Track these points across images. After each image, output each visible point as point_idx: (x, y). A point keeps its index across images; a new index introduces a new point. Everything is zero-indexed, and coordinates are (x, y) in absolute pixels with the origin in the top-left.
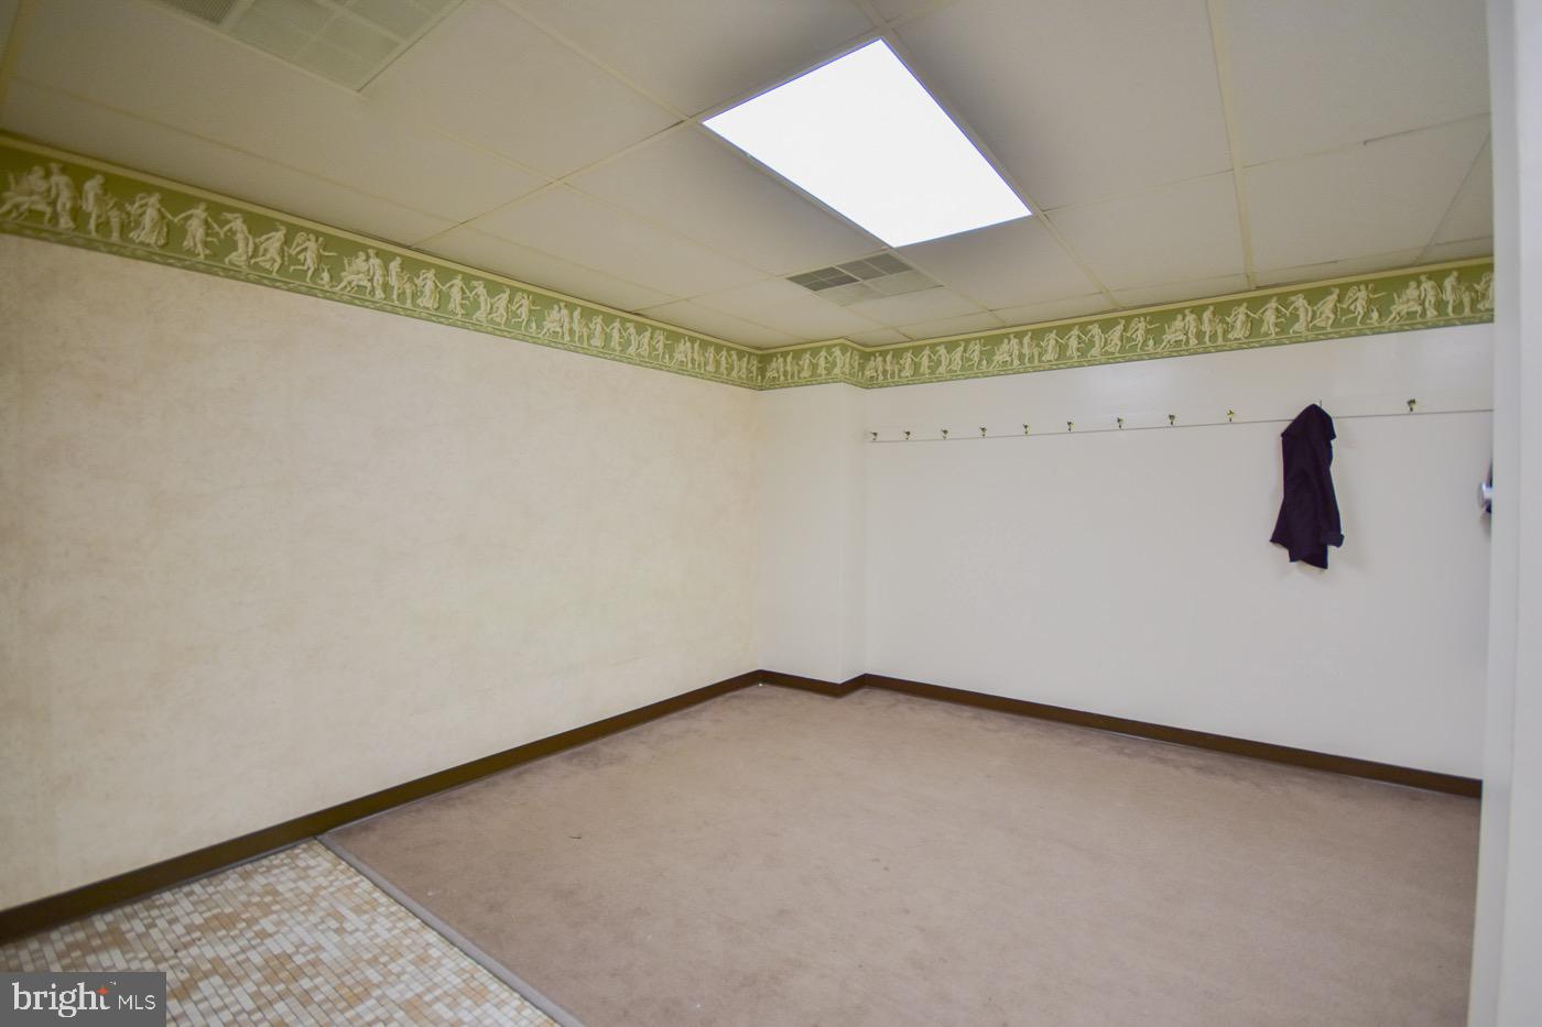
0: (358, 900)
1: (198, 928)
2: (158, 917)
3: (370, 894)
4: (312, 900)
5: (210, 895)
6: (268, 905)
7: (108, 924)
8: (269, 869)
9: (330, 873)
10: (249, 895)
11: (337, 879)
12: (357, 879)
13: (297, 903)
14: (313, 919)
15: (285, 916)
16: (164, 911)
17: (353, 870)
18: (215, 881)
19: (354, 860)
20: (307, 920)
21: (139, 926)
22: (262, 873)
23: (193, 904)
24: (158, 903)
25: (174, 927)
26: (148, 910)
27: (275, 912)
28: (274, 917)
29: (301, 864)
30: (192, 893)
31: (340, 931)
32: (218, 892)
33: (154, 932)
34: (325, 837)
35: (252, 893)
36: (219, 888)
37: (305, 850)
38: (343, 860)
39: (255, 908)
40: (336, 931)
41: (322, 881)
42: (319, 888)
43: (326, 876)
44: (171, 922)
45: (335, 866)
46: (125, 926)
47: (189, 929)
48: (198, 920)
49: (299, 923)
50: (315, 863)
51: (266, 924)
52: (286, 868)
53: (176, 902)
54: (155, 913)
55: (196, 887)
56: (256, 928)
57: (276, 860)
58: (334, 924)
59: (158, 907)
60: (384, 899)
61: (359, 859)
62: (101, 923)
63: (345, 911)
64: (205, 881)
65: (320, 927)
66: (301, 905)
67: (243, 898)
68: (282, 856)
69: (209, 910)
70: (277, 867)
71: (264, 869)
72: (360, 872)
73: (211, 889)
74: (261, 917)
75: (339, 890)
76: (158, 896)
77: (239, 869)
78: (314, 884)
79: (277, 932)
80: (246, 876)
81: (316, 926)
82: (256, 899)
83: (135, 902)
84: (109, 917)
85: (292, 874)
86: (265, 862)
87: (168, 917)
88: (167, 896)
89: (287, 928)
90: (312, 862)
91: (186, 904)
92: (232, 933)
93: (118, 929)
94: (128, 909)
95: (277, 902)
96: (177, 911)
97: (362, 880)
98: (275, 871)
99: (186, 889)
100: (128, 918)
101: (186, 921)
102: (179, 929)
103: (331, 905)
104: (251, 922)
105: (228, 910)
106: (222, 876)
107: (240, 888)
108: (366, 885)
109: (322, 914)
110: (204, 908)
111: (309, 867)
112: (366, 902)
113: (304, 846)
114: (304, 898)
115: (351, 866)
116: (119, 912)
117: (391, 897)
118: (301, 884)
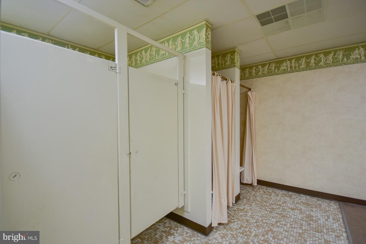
0: (335, 217)
1: (303, 203)
2: (299, 197)
3: (339, 218)
4: (326, 211)
5: (309, 199)
6: (317, 207)
7: (291, 194)
8: (323, 201)
9: (335, 209)
10: (316, 203)
11: (335, 211)
12: (339, 214)
13: (323, 210)
14: (323, 214)
15: (319, 210)
16: (300, 197)
17: (340, 212)
18: (312, 198)
19: (342, 210)
20: (322, 214)
21: (295, 197)
22: (321, 201)
23: (305, 199)
24: (300, 195)
25: (299, 200)
26: (298, 195)
27: (317, 209)
28: (316, 209)
29: (331, 204)
30: (307, 197)
31: (326, 220)
32: (311, 200)
33: (296, 199)
34: (341, 203)
35: (317, 203)
36: (312, 199)
37: (334, 203)
38: (340, 209)
39: (315, 206)
40: (326, 219)
41: (332, 210)
42: (330, 211)
43: (333, 209)
44: (300, 199)
45: (337, 209)
46: (293, 196)
47: (301, 202)
48: (304, 201)
49: (320, 213)
50: (334, 206)
51: (314, 209)
52: (327, 203)
53: (303, 197)
54: (299, 196)
55: (308, 197)
56: (312, 209)
57: (326, 201)
58: (326, 218)
59: (300, 196)
60: (341, 221)
61: (344, 211)
62: (290, 193)
63: (331, 218)
64: (310, 197)
65: (323, 217)
66: (323, 211)
67: (314, 203)
68: (328, 201)
69: (307, 201)
70: (325, 202)
71: (322, 201)
72: (341, 213)
73: (310, 198)
74: (314, 208)
75: (334, 213)
76: (301, 194)
77: (318, 198)
78: (329, 209)
79: (314, 212)
80: (318, 200)
81: (322, 216)
82: (316, 205)
83: (297, 193)
84: (292, 193)
85: (327, 205)
86: (324, 200)
87: (300, 198)
88: (303, 195)
89: (317, 212)
90: (333, 205)
91: (304, 198)
92: (307, 207)
93: (292, 195)
94: (295, 194)
95: (319, 208)
96: (302, 198)
97: (341, 215)
98: (324, 203)
99: (306, 196)
100: (294, 195)
101: (302, 200)
102: (300, 201)
103: (329, 215)
104: (312, 207)
105: (310, 203)
106: (314, 198)
107: (315, 201)
108: (340, 216)
109: (326, 215)
110: (307, 200)
111: (332, 206)
112: (337, 219)
113: (334, 202)
114: (325, 210)
115: (341, 211)
116: (294, 193)
117: (344, 222)
118: (327, 208)
